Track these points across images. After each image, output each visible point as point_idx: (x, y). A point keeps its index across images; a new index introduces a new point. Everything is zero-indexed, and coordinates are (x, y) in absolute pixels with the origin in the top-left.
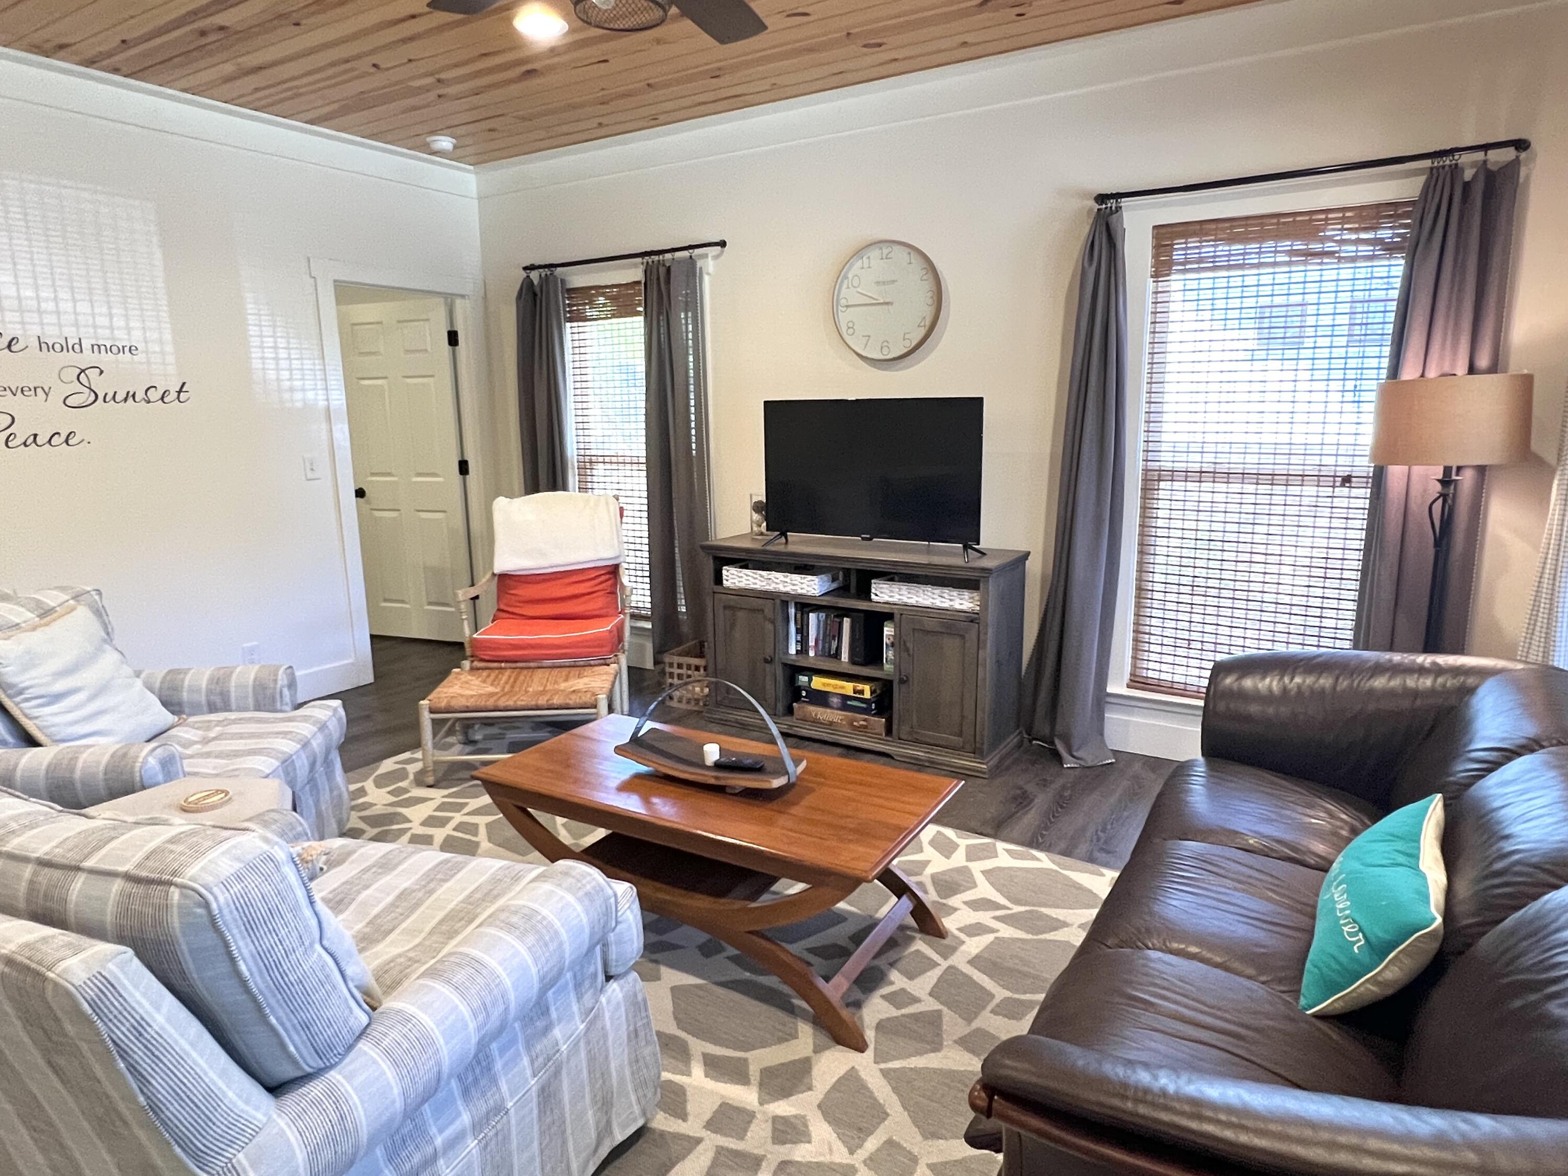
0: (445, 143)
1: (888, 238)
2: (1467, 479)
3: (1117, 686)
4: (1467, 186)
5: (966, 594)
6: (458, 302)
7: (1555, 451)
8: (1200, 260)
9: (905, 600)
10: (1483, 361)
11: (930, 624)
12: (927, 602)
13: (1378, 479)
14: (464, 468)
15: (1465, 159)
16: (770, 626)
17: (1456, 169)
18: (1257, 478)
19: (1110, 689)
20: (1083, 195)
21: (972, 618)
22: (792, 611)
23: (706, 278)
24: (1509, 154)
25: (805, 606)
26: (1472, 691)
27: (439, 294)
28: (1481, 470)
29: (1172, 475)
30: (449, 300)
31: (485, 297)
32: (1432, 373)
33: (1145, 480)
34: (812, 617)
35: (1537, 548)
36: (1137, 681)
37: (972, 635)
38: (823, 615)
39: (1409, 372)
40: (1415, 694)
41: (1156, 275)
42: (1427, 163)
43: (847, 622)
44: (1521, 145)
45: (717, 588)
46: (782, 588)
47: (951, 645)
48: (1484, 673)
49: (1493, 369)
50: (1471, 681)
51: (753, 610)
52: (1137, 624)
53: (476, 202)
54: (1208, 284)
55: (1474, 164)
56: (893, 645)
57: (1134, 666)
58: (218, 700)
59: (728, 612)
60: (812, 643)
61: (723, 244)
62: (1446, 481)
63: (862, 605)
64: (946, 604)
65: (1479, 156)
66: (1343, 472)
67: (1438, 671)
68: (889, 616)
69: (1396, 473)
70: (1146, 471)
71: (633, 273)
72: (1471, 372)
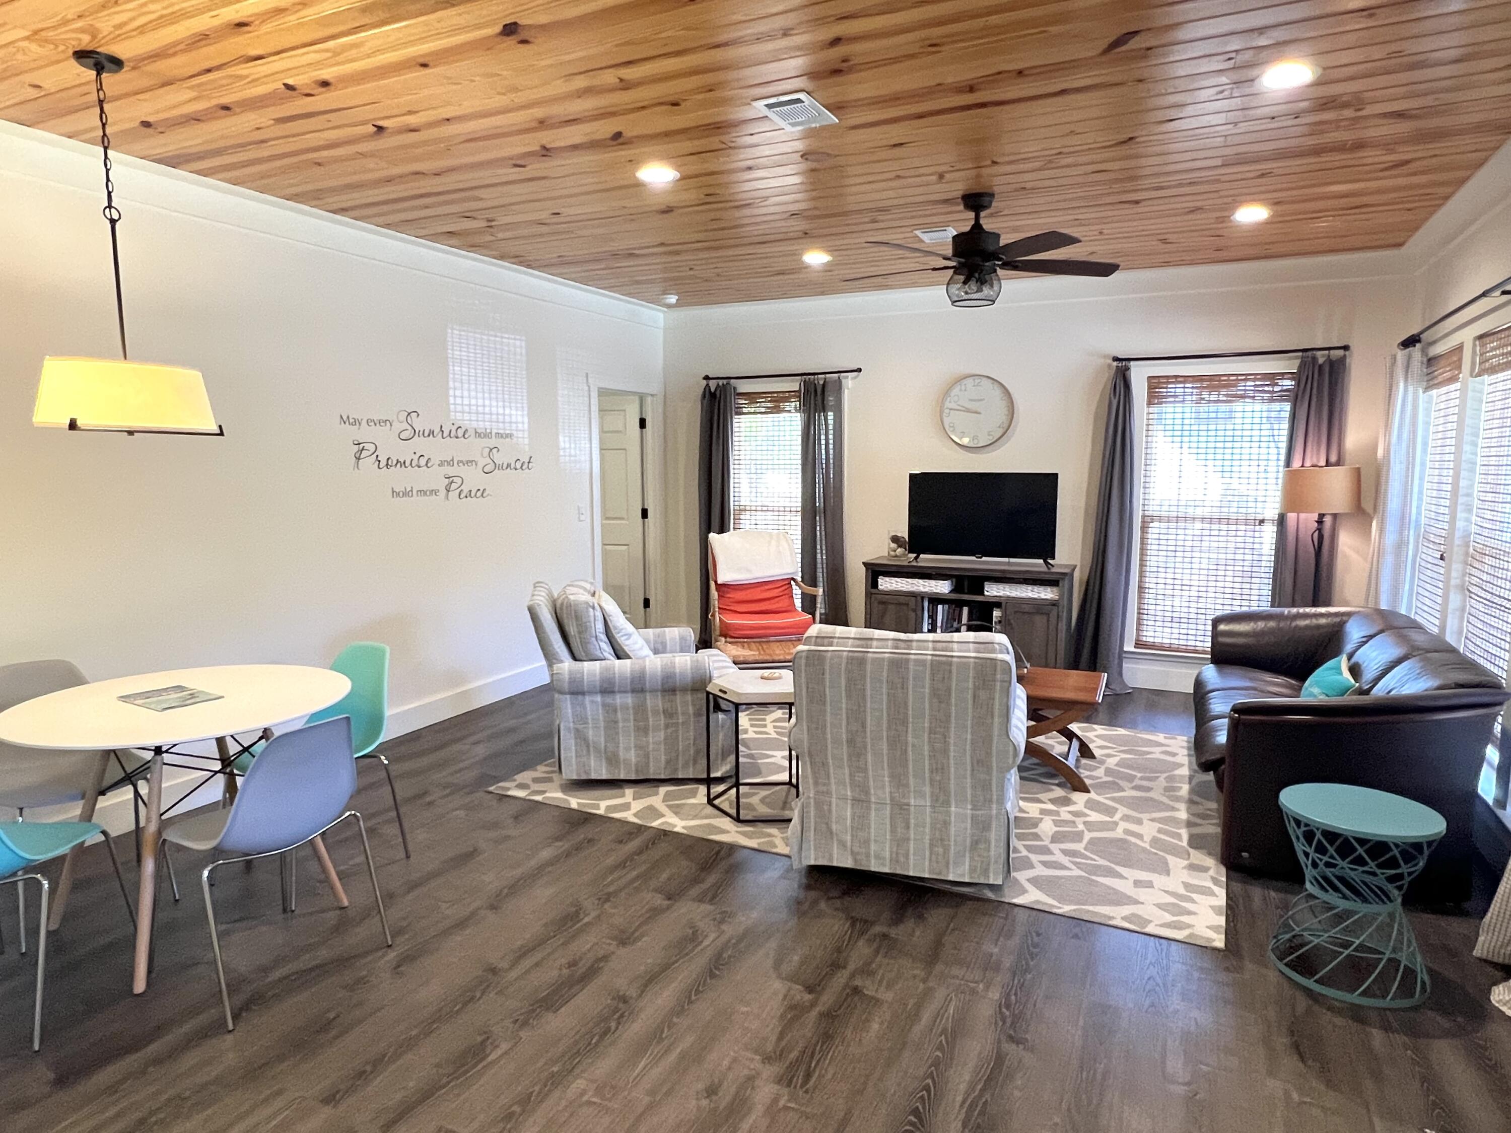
0: (673, 299)
1: (978, 372)
2: (1328, 520)
3: (1129, 647)
4: (1320, 366)
5: (1049, 589)
6: (649, 399)
7: (1372, 506)
8: (1175, 396)
9: (1008, 594)
10: (1333, 458)
11: (1027, 608)
12: (1023, 595)
13: (1281, 521)
14: (645, 514)
15: (1319, 354)
16: (913, 615)
17: (1314, 359)
18: (1211, 521)
19: (1126, 649)
20: (1105, 357)
21: (1054, 604)
22: (926, 604)
23: (846, 391)
24: (1341, 353)
25: (935, 600)
26: (1345, 622)
27: (634, 393)
28: (1335, 516)
29: (1160, 519)
30: (642, 398)
31: (665, 395)
32: (1308, 463)
33: (1143, 522)
34: (940, 607)
35: (1365, 559)
36: (1138, 644)
37: (1054, 613)
38: (946, 606)
39: (1296, 464)
40: (1318, 627)
41: (1150, 403)
42: (1300, 354)
43: (965, 610)
44: (1346, 348)
45: (873, 591)
46: (922, 589)
47: (1040, 621)
48: (1349, 615)
49: (1338, 463)
50: (1345, 618)
51: (900, 604)
52: (1139, 608)
53: (662, 331)
54: (1180, 410)
55: (1323, 356)
56: (1000, 622)
57: (1138, 635)
58: (660, 647)
59: (881, 607)
60: (939, 624)
61: (859, 370)
62: (1320, 522)
63: (979, 598)
64: (1036, 596)
65: (1327, 352)
66: (1260, 517)
67: (1329, 615)
68: (998, 605)
69: (1292, 517)
70: (1144, 516)
71: (794, 385)
72: (1328, 464)
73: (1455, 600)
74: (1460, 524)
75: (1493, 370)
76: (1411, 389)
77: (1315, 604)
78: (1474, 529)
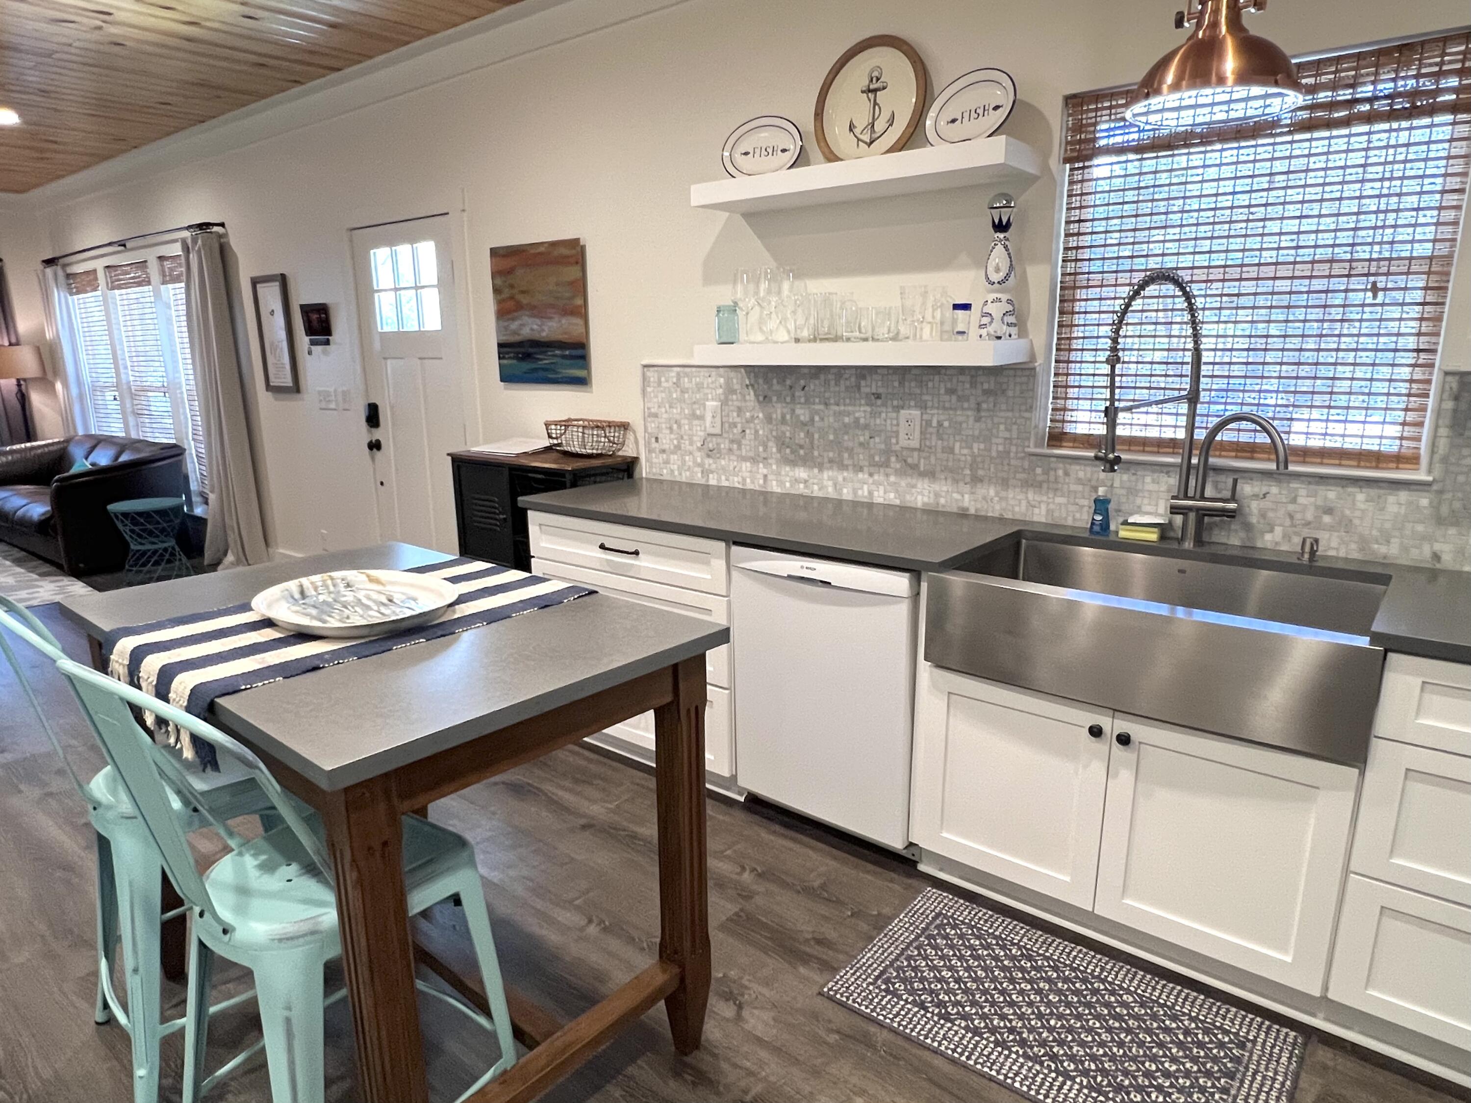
2: (24, 383)
10: (14, 341)
26: (64, 446)
28: (29, 380)
48: (63, 442)
49: (19, 344)
50: (61, 445)
62: (18, 385)
67: (48, 445)
72: (11, 344)
73: (131, 420)
74: (123, 376)
75: (119, 287)
76: (62, 294)
77: (29, 440)
78: (132, 378)
